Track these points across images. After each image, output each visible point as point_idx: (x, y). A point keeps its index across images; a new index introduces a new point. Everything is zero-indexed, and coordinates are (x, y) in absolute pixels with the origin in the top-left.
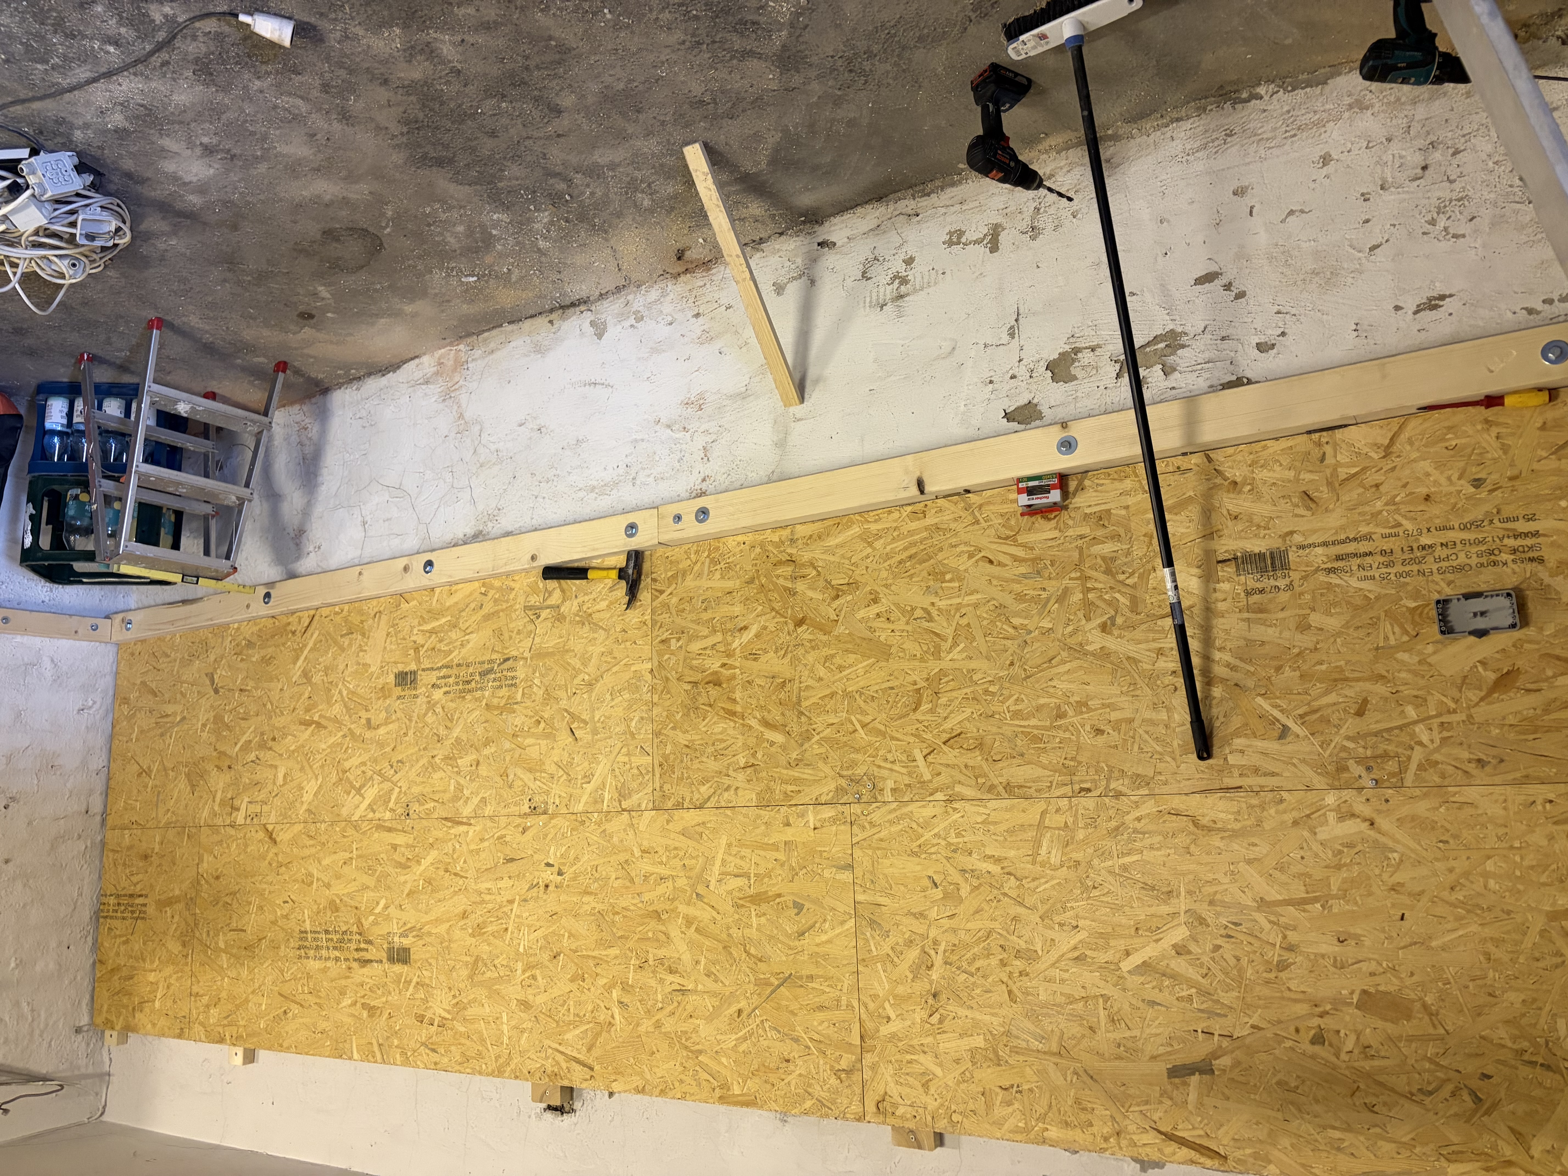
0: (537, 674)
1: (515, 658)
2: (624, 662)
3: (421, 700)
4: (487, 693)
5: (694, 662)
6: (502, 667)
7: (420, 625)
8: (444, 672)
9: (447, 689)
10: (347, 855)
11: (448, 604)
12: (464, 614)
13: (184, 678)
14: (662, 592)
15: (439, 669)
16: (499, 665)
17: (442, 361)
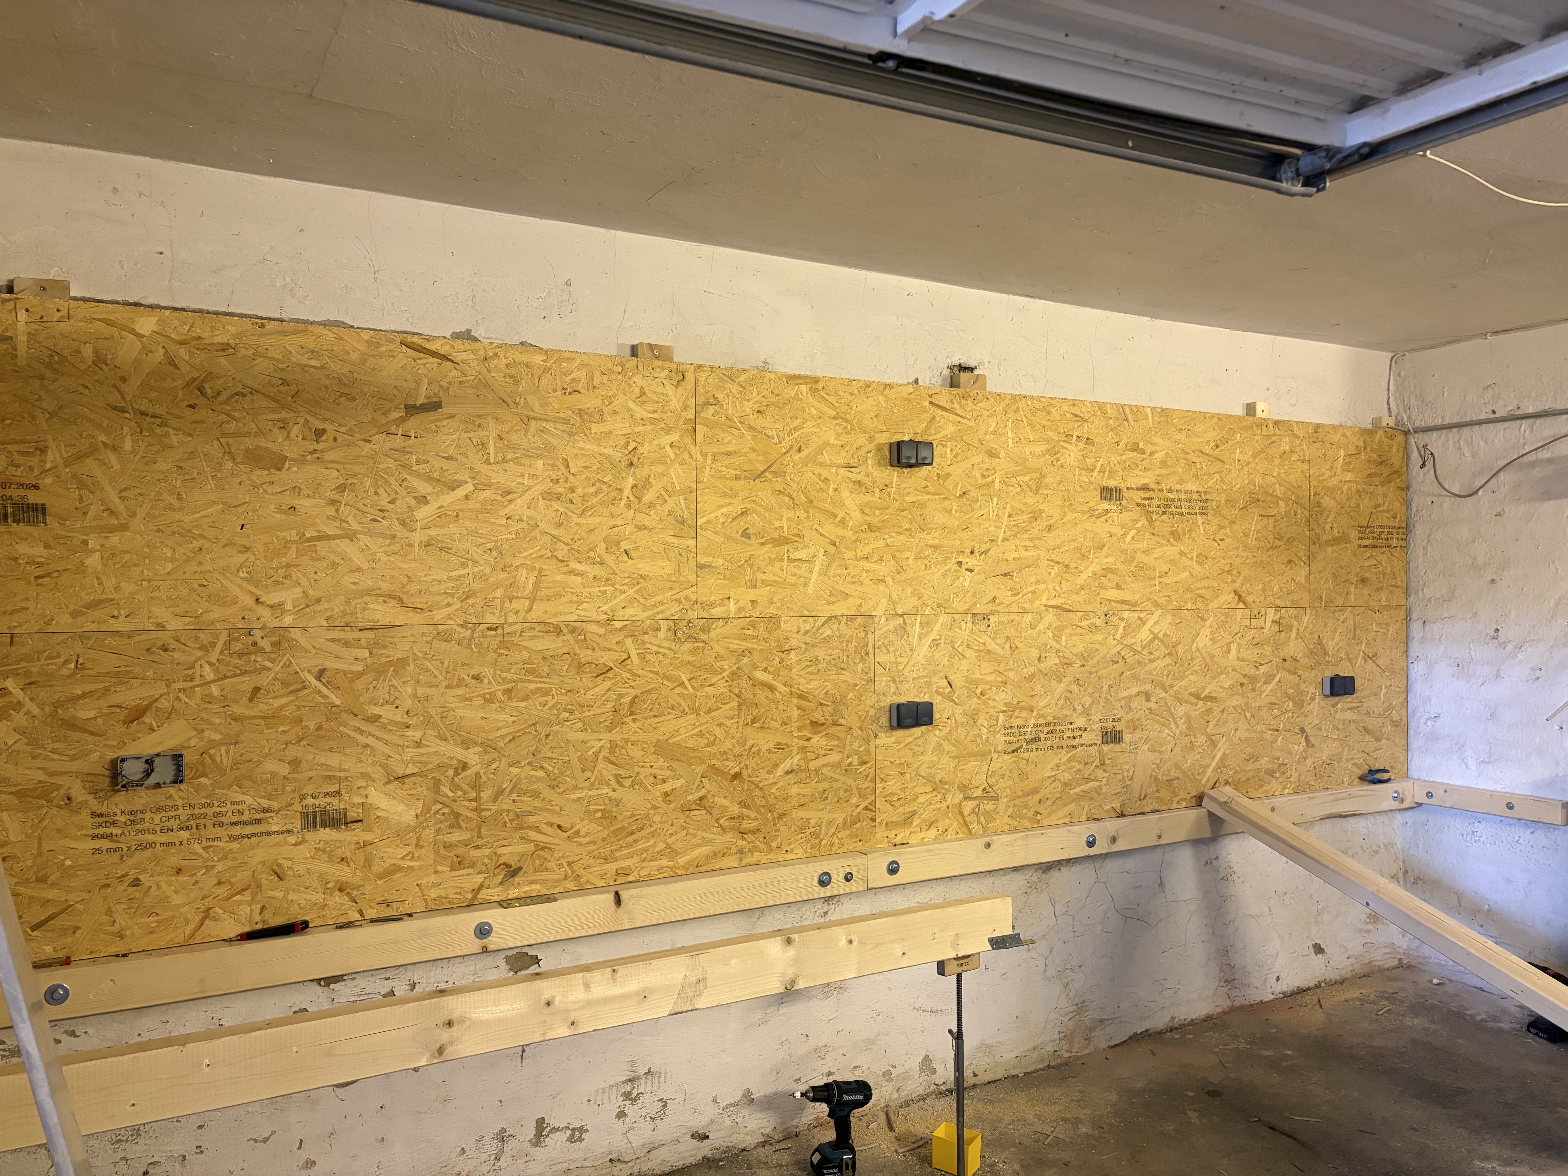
0: (984, 737)
1: (1005, 752)
2: (902, 745)
3: (1096, 717)
4: (1032, 721)
5: (836, 743)
6: (1018, 745)
7: (1100, 786)
8: (1075, 742)
9: (1071, 727)
10: (1165, 580)
11: (1073, 805)
12: (1058, 795)
13: (1336, 744)
14: (866, 808)
15: (1080, 745)
16: (1021, 747)
17: (1086, 1042)
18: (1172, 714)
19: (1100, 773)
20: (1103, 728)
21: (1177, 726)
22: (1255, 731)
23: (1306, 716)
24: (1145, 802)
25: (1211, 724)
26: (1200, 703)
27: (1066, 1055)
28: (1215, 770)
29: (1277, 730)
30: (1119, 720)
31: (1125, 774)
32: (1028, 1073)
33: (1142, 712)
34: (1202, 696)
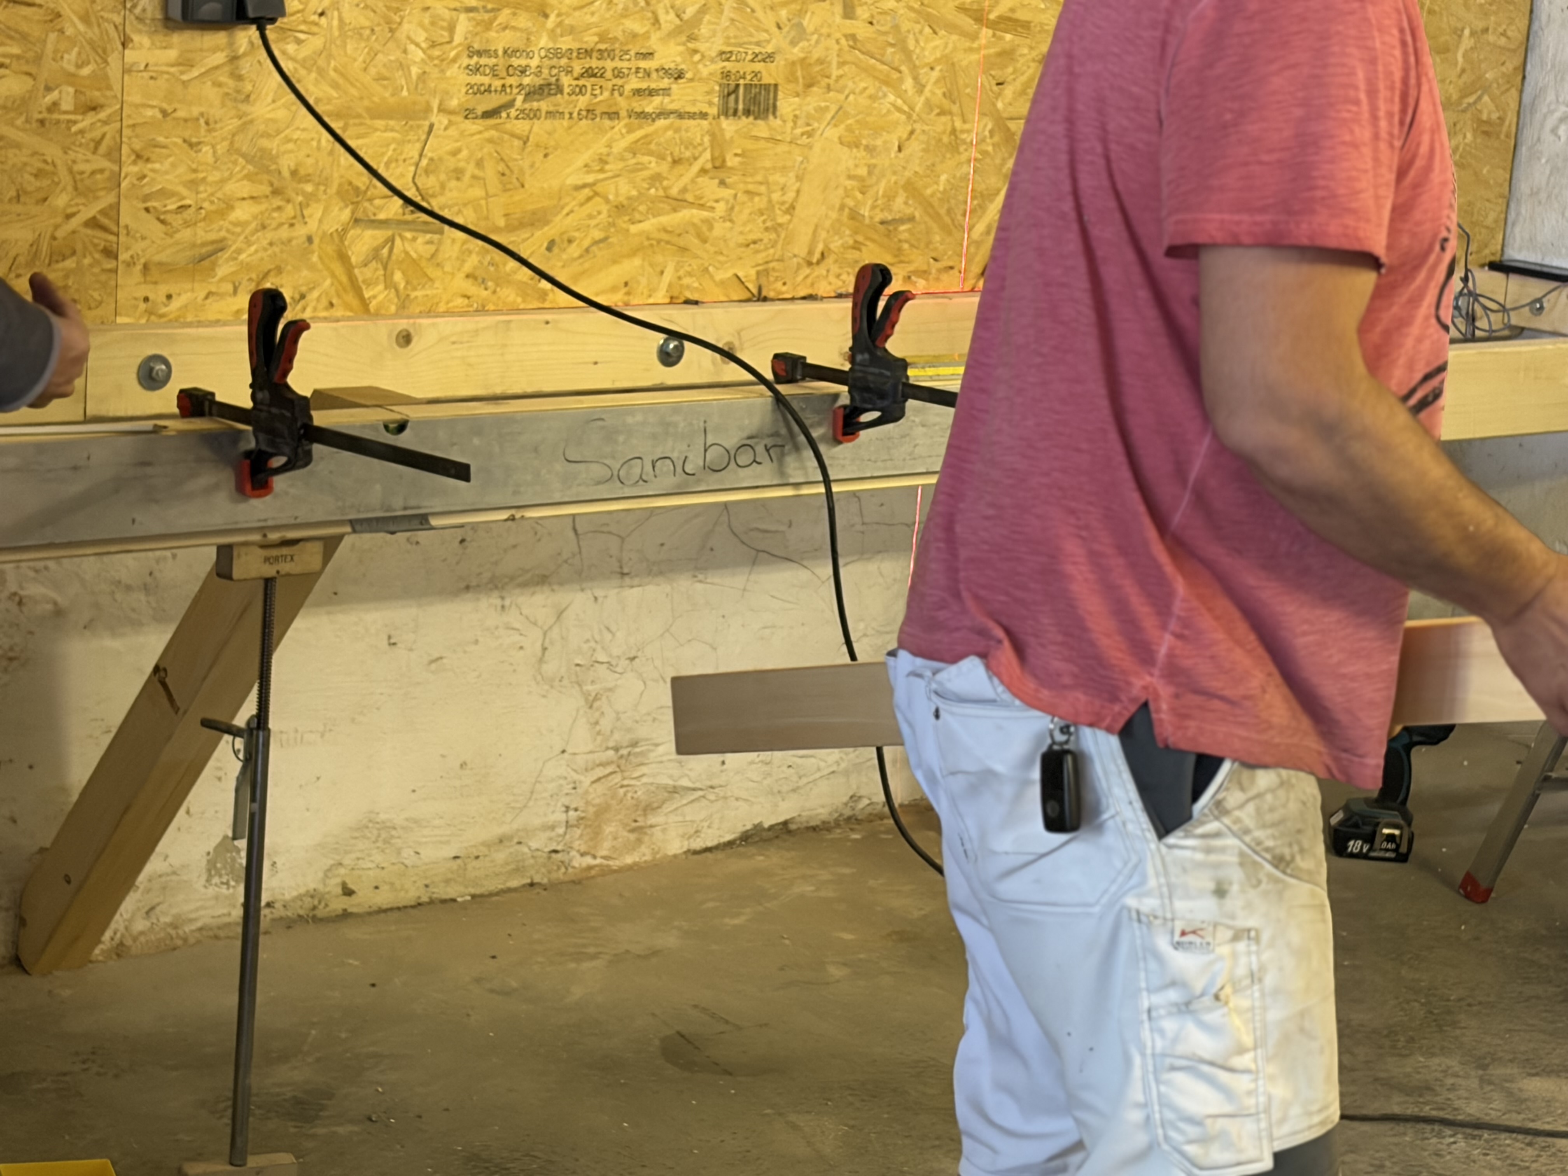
0: (415, 71)
1: (468, 114)
2: (195, 73)
3: (711, 46)
4: (544, 41)
5: (15, 50)
6: (504, 99)
7: (709, 224)
8: (651, 105)
9: (643, 64)
11: (637, 261)
12: (598, 234)
14: (93, 223)
15: (663, 114)
16: (511, 104)
17: (632, 837)
18: (908, 54)
19: (709, 187)
20: (726, 75)
21: (920, 88)
24: (821, 270)
25: (1008, 91)
26: (986, 33)
27: (580, 862)
30: (769, 58)
31: (776, 196)
32: (482, 896)
33: (831, 42)
34: (992, 16)
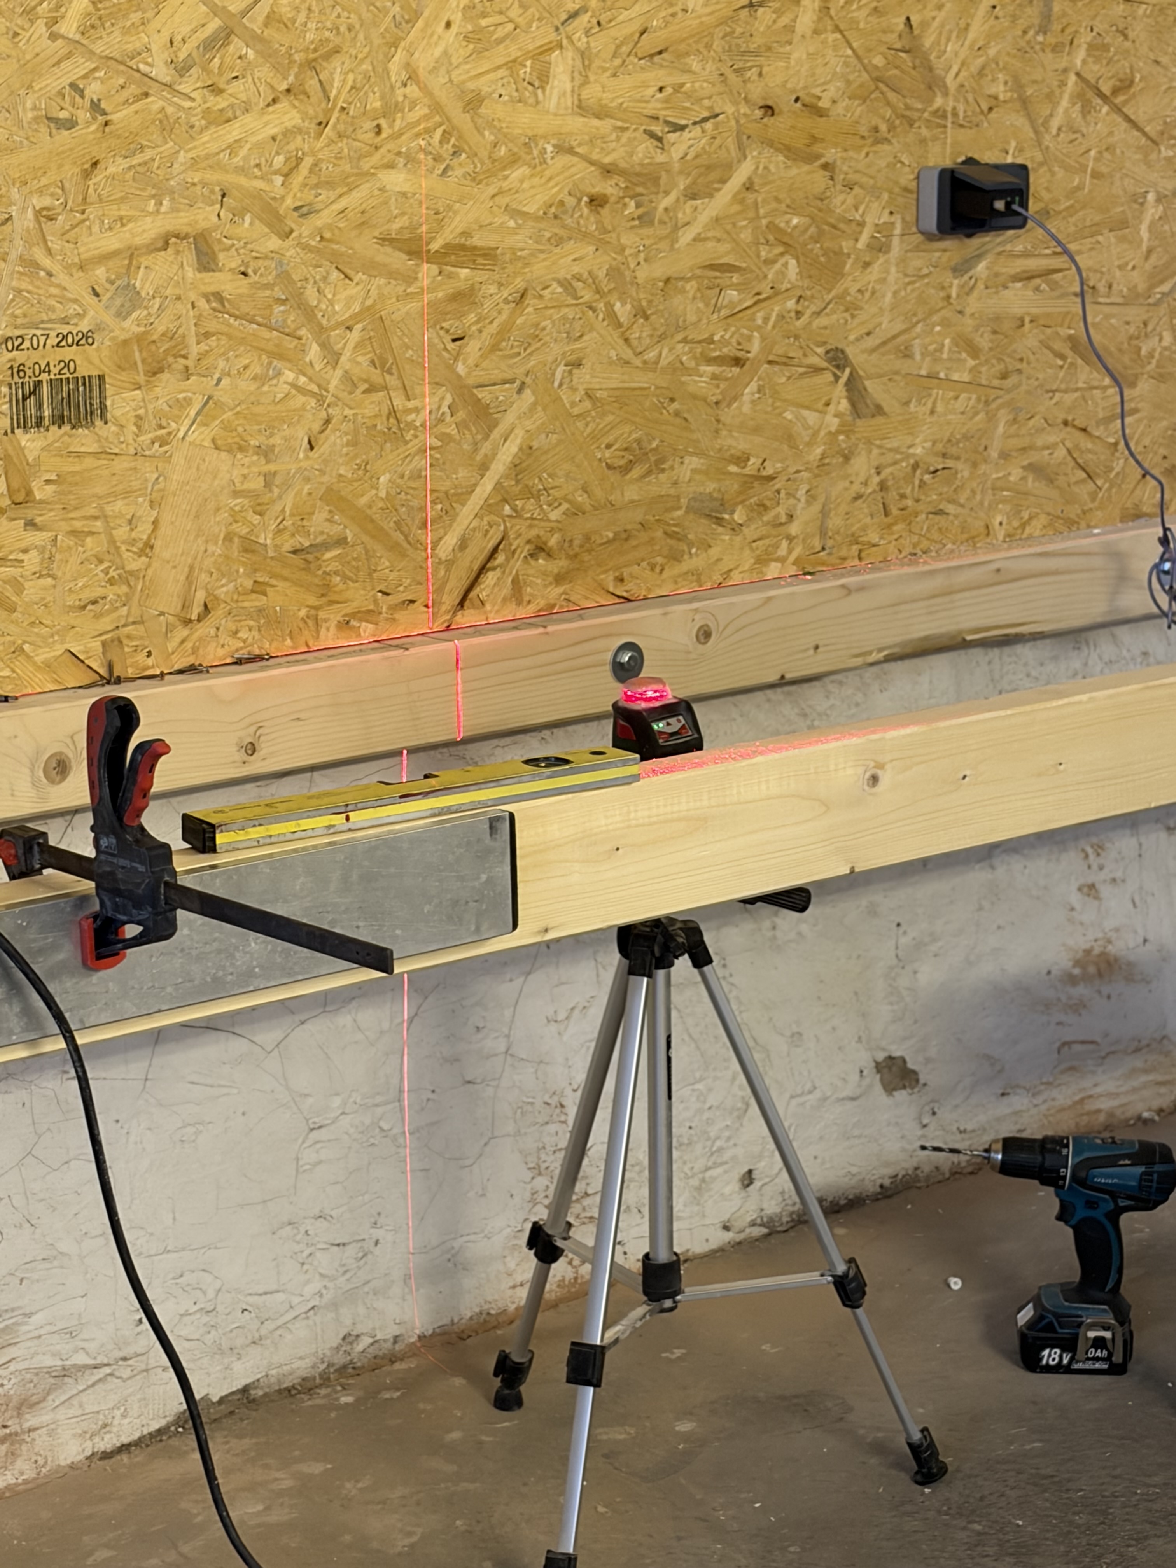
18: (309, 313)
19: (10, 532)
20: (18, 370)
21: (333, 357)
22: (650, 366)
23: (852, 309)
24: (205, 629)
25: (473, 347)
26: (427, 272)
28: (488, 507)
29: (738, 362)
30: (86, 338)
31: (121, 533)
34: (435, 246)
